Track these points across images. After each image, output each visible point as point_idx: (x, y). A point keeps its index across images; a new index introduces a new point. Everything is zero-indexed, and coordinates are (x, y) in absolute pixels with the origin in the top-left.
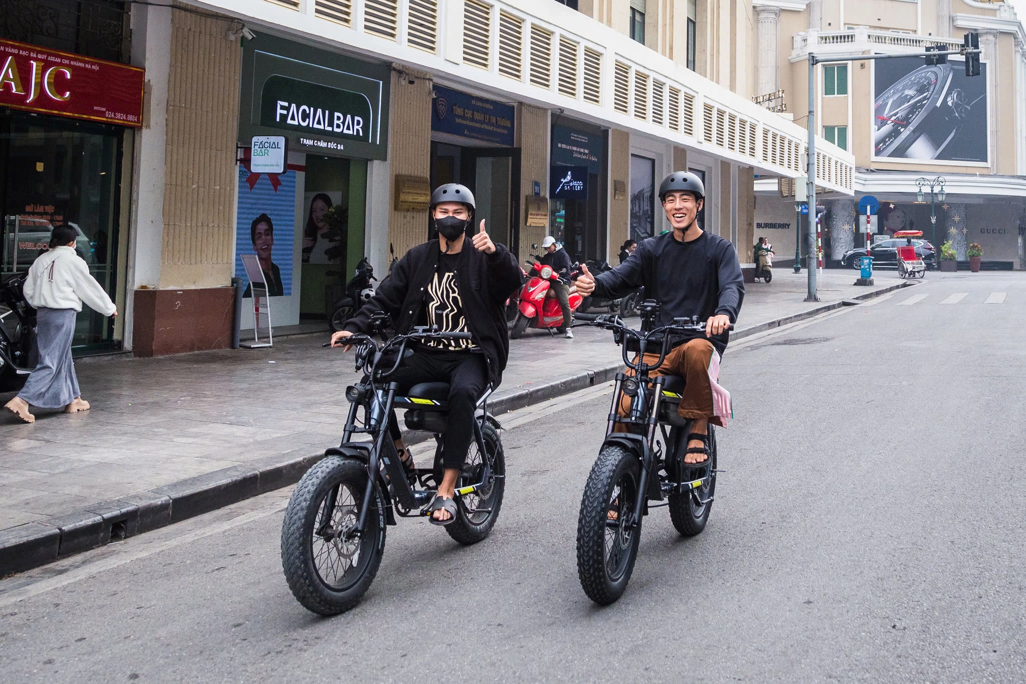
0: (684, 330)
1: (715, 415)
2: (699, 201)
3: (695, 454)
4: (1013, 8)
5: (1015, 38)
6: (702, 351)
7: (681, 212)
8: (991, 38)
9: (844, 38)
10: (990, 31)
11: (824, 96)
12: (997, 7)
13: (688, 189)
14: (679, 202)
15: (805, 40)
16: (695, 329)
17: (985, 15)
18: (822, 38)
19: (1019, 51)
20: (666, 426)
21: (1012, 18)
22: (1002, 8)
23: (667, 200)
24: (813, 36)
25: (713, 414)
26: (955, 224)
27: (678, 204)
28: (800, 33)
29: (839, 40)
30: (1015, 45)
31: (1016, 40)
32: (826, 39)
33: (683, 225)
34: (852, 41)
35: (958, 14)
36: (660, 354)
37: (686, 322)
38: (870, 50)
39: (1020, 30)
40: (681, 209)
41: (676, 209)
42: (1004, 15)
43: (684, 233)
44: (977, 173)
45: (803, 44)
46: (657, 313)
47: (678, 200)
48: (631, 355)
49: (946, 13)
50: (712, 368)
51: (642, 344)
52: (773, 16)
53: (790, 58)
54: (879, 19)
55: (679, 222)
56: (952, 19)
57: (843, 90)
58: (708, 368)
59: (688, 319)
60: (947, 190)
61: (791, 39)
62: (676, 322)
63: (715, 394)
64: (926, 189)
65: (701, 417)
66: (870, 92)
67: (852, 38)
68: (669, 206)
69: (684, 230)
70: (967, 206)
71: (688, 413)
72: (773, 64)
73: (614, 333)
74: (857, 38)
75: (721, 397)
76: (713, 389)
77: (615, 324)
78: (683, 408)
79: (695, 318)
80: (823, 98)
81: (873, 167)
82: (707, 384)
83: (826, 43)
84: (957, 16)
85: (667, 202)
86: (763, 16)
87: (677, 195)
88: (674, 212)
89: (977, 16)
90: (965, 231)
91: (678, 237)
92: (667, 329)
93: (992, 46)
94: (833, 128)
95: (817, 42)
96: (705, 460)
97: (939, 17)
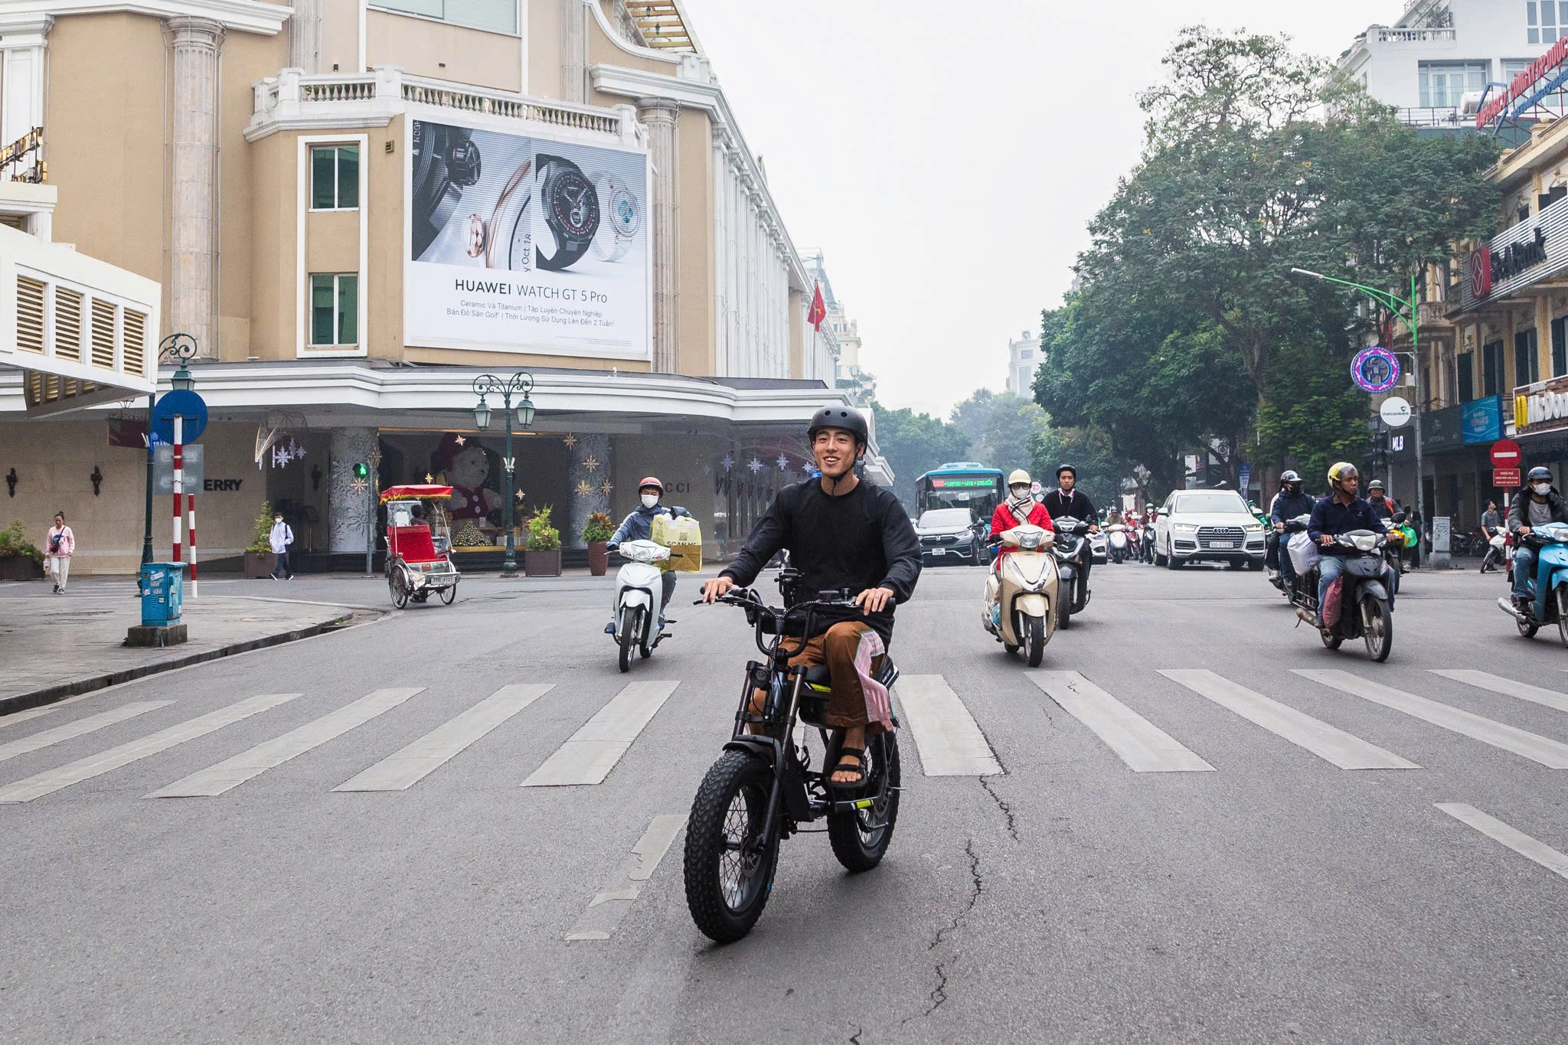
0: (831, 605)
1: (870, 721)
2: (859, 445)
3: (846, 773)
4: (708, 63)
5: (713, 122)
6: (847, 637)
7: (834, 455)
8: (664, 115)
9: (347, 90)
10: (663, 102)
11: (311, 210)
12: (676, 58)
13: (849, 427)
14: (834, 443)
15: (275, 94)
16: (844, 605)
17: (654, 71)
18: (308, 89)
19: (719, 148)
20: (827, 730)
21: (706, 82)
22: (686, 62)
23: (818, 438)
24: (291, 83)
25: (868, 719)
26: (587, 475)
27: (831, 444)
28: (266, 80)
29: (343, 93)
30: (713, 136)
31: (715, 127)
32: (317, 93)
33: (836, 471)
34: (370, 97)
35: (601, 66)
36: (802, 637)
37: (834, 596)
38: (403, 114)
39: (721, 107)
40: (834, 451)
41: (828, 451)
42: (690, 73)
43: (835, 484)
44: (615, 369)
45: (272, 101)
46: (800, 585)
47: (832, 439)
48: (768, 639)
49: (577, 61)
50: (860, 659)
51: (779, 624)
52: (207, 39)
53: (245, 131)
54: (442, 65)
55: (830, 466)
56: (591, 76)
57: (350, 198)
58: (854, 659)
59: (837, 592)
60: (539, 403)
61: (250, 90)
62: (822, 597)
63: (867, 692)
64: (496, 402)
65: (853, 726)
66: (402, 202)
67: (370, 90)
68: (819, 446)
69: (837, 479)
70: (613, 440)
71: (836, 719)
72: (206, 138)
73: (746, 611)
74: (378, 91)
75: (876, 693)
76: (863, 685)
77: (747, 600)
78: (832, 714)
79: (846, 590)
80: (308, 213)
81: (408, 358)
82: (855, 682)
83: (316, 99)
84: (598, 69)
85: (817, 441)
86: (183, 38)
87: (832, 433)
88: (826, 455)
89: (637, 72)
90: (607, 487)
91: (826, 486)
92: (810, 604)
93: (666, 131)
94: (330, 276)
95: (296, 97)
96: (857, 780)
97: (564, 69)
